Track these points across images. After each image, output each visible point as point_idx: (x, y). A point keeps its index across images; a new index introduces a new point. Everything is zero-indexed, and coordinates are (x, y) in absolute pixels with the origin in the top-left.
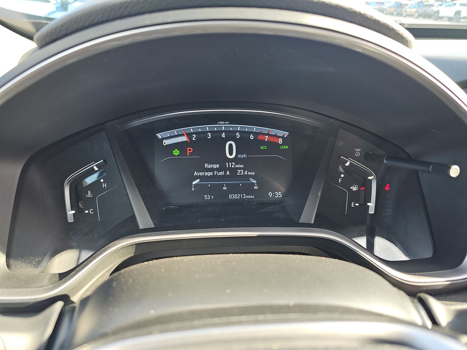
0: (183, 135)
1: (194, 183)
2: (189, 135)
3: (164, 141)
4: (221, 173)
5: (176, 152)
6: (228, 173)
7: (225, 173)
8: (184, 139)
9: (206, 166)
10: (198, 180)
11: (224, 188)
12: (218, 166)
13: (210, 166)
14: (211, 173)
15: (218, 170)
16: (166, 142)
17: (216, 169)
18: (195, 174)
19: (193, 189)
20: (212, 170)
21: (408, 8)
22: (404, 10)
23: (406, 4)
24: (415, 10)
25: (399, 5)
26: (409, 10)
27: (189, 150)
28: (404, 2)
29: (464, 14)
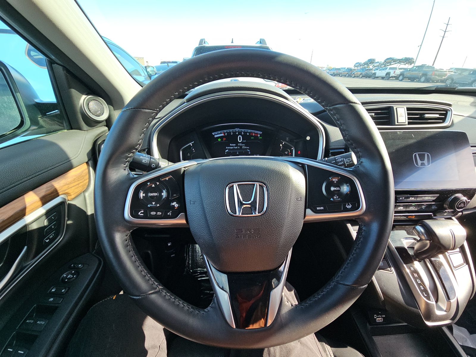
0: (222, 133)
1: (226, 151)
2: (224, 133)
4: (236, 148)
5: (219, 140)
6: (239, 147)
8: (222, 135)
9: (231, 145)
10: (228, 150)
11: (237, 153)
13: (232, 145)
14: (233, 148)
15: (235, 146)
16: (216, 136)
18: (227, 148)
20: (233, 146)
21: (355, 72)
22: (353, 73)
23: (354, 69)
24: (360, 73)
25: (350, 70)
26: (356, 73)
27: (224, 139)
28: (353, 68)
29: (392, 74)
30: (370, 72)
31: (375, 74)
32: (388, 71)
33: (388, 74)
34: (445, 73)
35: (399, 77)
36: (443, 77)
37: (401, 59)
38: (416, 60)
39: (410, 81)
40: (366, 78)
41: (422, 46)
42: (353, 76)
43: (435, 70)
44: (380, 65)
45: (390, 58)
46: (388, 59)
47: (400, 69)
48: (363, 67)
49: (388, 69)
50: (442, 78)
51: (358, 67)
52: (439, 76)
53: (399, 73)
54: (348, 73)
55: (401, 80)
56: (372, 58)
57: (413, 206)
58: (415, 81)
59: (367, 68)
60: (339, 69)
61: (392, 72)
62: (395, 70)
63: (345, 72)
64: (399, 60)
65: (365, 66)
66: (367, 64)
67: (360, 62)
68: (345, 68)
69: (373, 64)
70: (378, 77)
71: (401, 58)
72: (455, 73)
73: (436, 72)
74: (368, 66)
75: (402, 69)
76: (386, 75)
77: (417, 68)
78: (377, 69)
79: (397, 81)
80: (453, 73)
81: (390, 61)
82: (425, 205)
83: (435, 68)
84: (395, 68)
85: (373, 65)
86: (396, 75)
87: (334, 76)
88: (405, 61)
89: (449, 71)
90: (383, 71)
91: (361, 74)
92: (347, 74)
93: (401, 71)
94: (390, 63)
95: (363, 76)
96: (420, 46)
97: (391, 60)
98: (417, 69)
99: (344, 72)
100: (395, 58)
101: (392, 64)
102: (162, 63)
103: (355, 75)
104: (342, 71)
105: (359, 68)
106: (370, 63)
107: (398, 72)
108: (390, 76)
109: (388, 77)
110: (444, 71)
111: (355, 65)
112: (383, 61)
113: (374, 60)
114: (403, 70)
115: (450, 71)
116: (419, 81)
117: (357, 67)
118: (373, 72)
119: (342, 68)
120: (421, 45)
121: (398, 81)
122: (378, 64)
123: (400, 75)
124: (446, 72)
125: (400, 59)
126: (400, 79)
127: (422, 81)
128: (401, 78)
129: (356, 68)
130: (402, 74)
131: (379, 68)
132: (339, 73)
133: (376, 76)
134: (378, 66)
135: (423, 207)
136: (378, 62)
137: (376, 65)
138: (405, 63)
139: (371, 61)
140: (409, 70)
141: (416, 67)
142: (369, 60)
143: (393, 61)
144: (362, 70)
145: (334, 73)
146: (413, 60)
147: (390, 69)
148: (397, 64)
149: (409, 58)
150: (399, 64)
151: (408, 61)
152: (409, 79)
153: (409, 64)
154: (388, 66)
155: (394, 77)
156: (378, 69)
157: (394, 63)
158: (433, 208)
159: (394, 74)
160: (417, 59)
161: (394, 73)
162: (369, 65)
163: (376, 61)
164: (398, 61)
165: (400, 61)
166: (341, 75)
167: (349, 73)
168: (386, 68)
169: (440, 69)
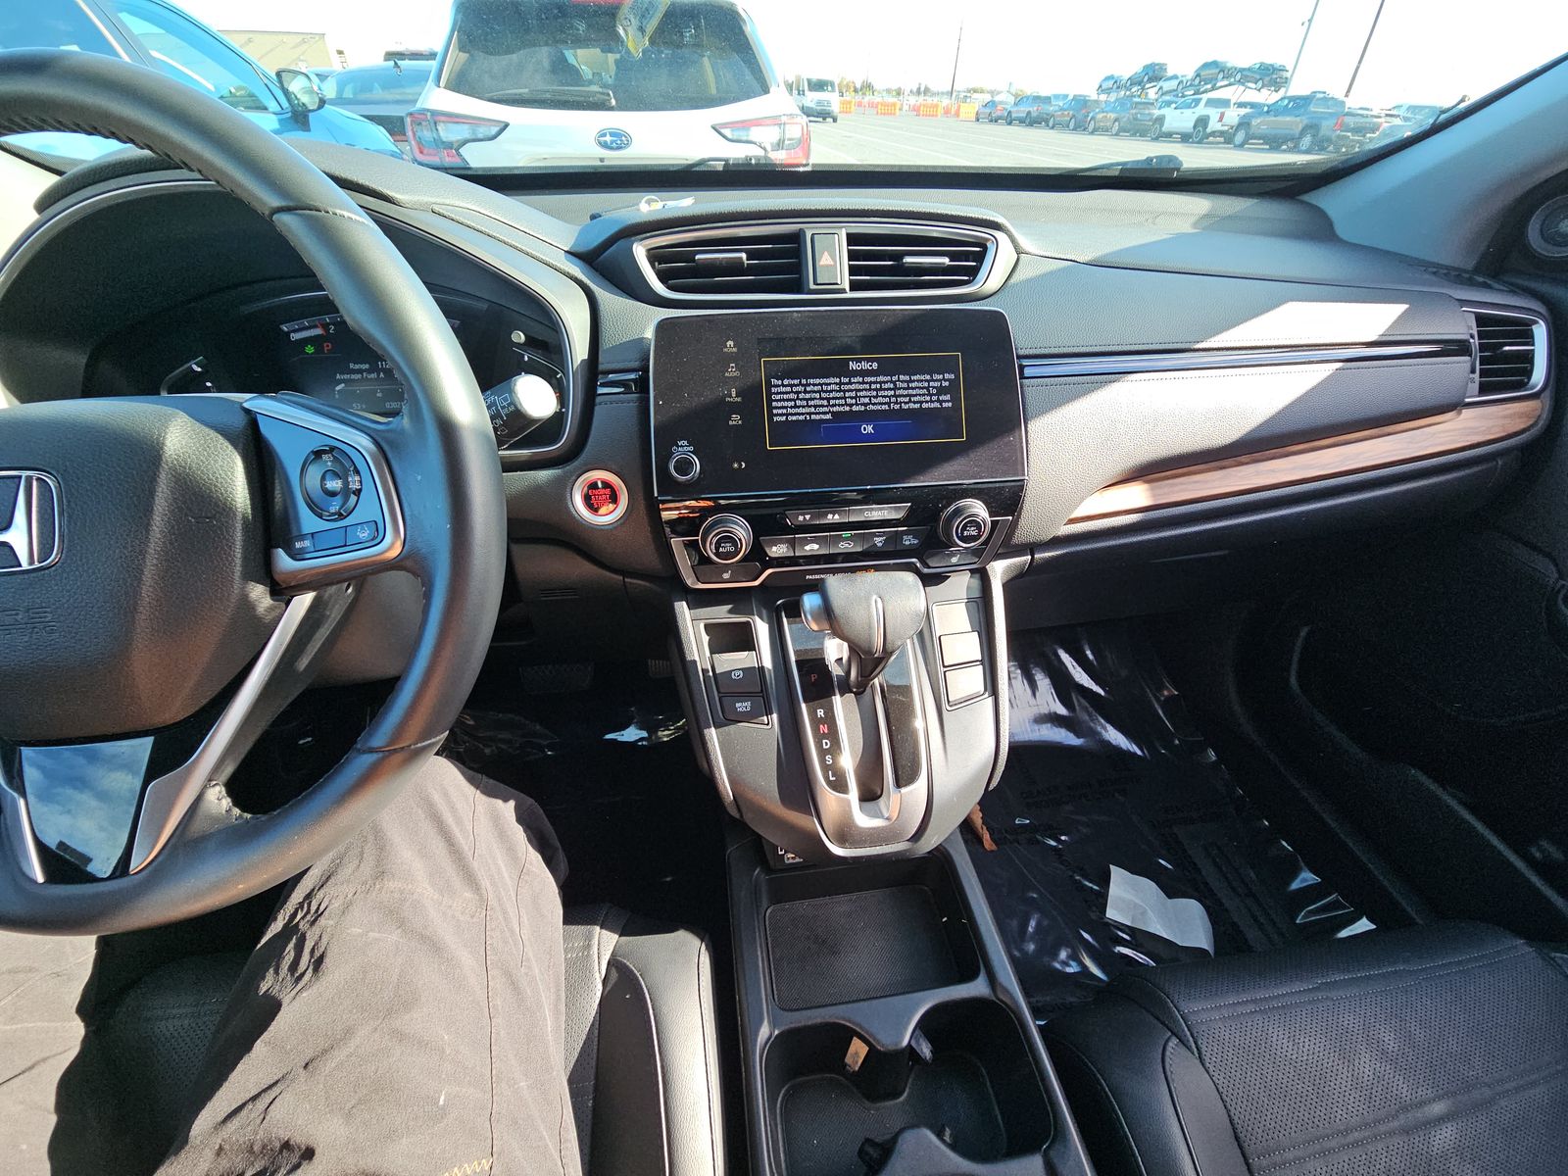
0: (315, 327)
1: (338, 388)
2: (325, 326)
3: (292, 335)
4: (373, 376)
5: (310, 349)
6: (382, 375)
7: (378, 375)
8: (319, 331)
9: (351, 366)
10: (343, 385)
11: (378, 395)
12: (367, 366)
13: (357, 367)
14: (359, 376)
15: (369, 371)
16: (295, 337)
17: (366, 370)
18: (338, 377)
19: (337, 396)
20: (360, 371)
21: (1099, 112)
22: (1091, 115)
23: (1096, 102)
24: (1113, 116)
25: (1082, 102)
26: (1100, 116)
27: (327, 346)
28: (1094, 96)
29: (1214, 125)
30: (1147, 112)
31: (1161, 120)
32: (1201, 110)
33: (1202, 122)
34: (1375, 120)
35: (1234, 135)
36: (1368, 135)
37: (1249, 69)
38: (1293, 73)
39: (1268, 147)
40: (1134, 135)
41: (1312, 24)
42: (1091, 127)
43: (1346, 110)
44: (1181, 87)
45: (1215, 64)
46: (1206, 66)
47: (1241, 105)
48: (1128, 93)
49: (1203, 103)
50: (1364, 136)
51: (1109, 94)
52: (1357, 130)
53: (1235, 121)
54: (1074, 116)
55: (1241, 146)
56: (1157, 62)
57: (847, 539)
58: (1284, 147)
59: (1139, 96)
60: (1047, 100)
61: (1213, 114)
62: (1222, 110)
63: (1066, 113)
64: (1242, 70)
65: (1133, 90)
66: (1139, 85)
67: (1116, 75)
68: (1067, 96)
69: (1161, 83)
70: (1169, 135)
71: (1246, 66)
72: (1406, 119)
73: (1347, 119)
74: (1143, 89)
75: (1246, 107)
76: (1195, 127)
77: (1292, 104)
78: (1168, 104)
79: (1228, 148)
80: (1397, 122)
81: (1214, 73)
82: (880, 536)
83: (1347, 106)
84: (1225, 103)
85: (1158, 87)
86: (1226, 128)
87: (1031, 125)
88: (1258, 77)
89: (1387, 115)
90: (1188, 112)
91: (1115, 121)
92: (1073, 120)
93: (1243, 111)
94: (1212, 81)
95: (1122, 130)
96: (1307, 24)
97: (1217, 71)
98: (1290, 106)
99: (1061, 109)
100: (1229, 65)
101: (1219, 84)
102: (390, 56)
103: (1097, 125)
104: (1057, 108)
105: (1113, 97)
106: (1150, 80)
107: (1233, 116)
108: (1209, 130)
109: (1199, 134)
110: (1372, 116)
111: (1100, 86)
112: (1191, 74)
113: (1162, 67)
114: (1248, 110)
115: (1391, 116)
116: (1295, 149)
117: (1108, 91)
118: (1156, 113)
119: (1057, 97)
120: (1310, 21)
121: (1231, 148)
122: (1173, 84)
123: (1240, 125)
124: (1380, 117)
125: (1244, 69)
126: (1237, 143)
127: (1304, 148)
128: (1240, 137)
129: (1103, 97)
130: (1244, 123)
131: (1175, 99)
132: (1048, 115)
133: (1163, 129)
134: (1175, 93)
135: (879, 541)
136: (1175, 77)
137: (1168, 85)
138: (1260, 83)
139: (1154, 73)
140: (1266, 109)
141: (1292, 99)
142: (1146, 67)
143: (1221, 76)
144: (1122, 104)
145: (1029, 113)
146: (1285, 74)
147: (1211, 103)
148: (1236, 86)
149: (1272, 65)
150: (1242, 88)
151: (1270, 75)
152: (1265, 143)
153: (1273, 88)
154: (1205, 92)
155: (1222, 133)
156: (1172, 103)
157: (1226, 82)
158: (907, 543)
159: (1220, 124)
160: (1295, 67)
161: (1221, 120)
162: (1147, 86)
163: (1170, 73)
164: (1238, 77)
165: (1245, 76)
166: (1051, 124)
167: (1080, 116)
168: (1197, 102)
169: (1361, 109)
